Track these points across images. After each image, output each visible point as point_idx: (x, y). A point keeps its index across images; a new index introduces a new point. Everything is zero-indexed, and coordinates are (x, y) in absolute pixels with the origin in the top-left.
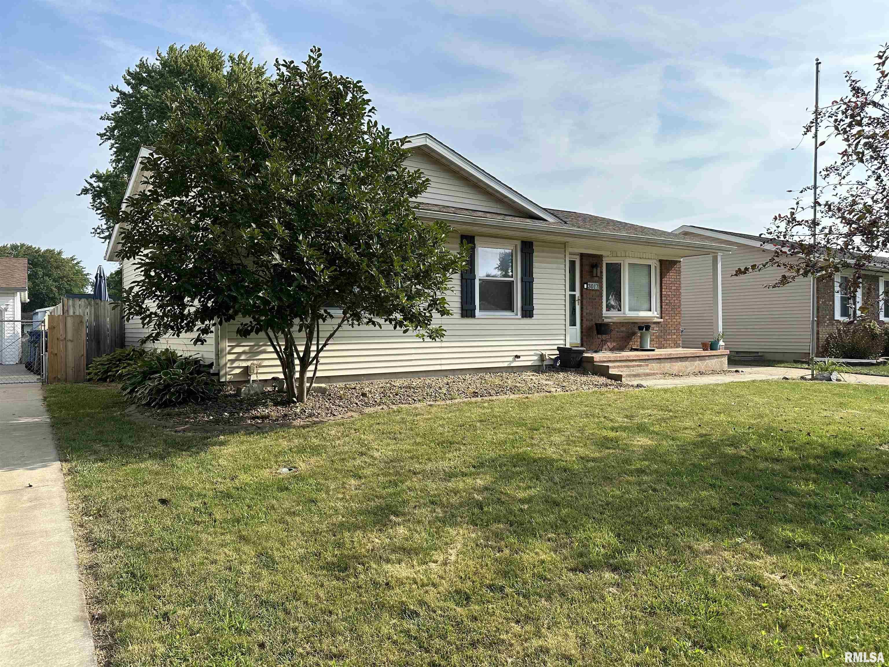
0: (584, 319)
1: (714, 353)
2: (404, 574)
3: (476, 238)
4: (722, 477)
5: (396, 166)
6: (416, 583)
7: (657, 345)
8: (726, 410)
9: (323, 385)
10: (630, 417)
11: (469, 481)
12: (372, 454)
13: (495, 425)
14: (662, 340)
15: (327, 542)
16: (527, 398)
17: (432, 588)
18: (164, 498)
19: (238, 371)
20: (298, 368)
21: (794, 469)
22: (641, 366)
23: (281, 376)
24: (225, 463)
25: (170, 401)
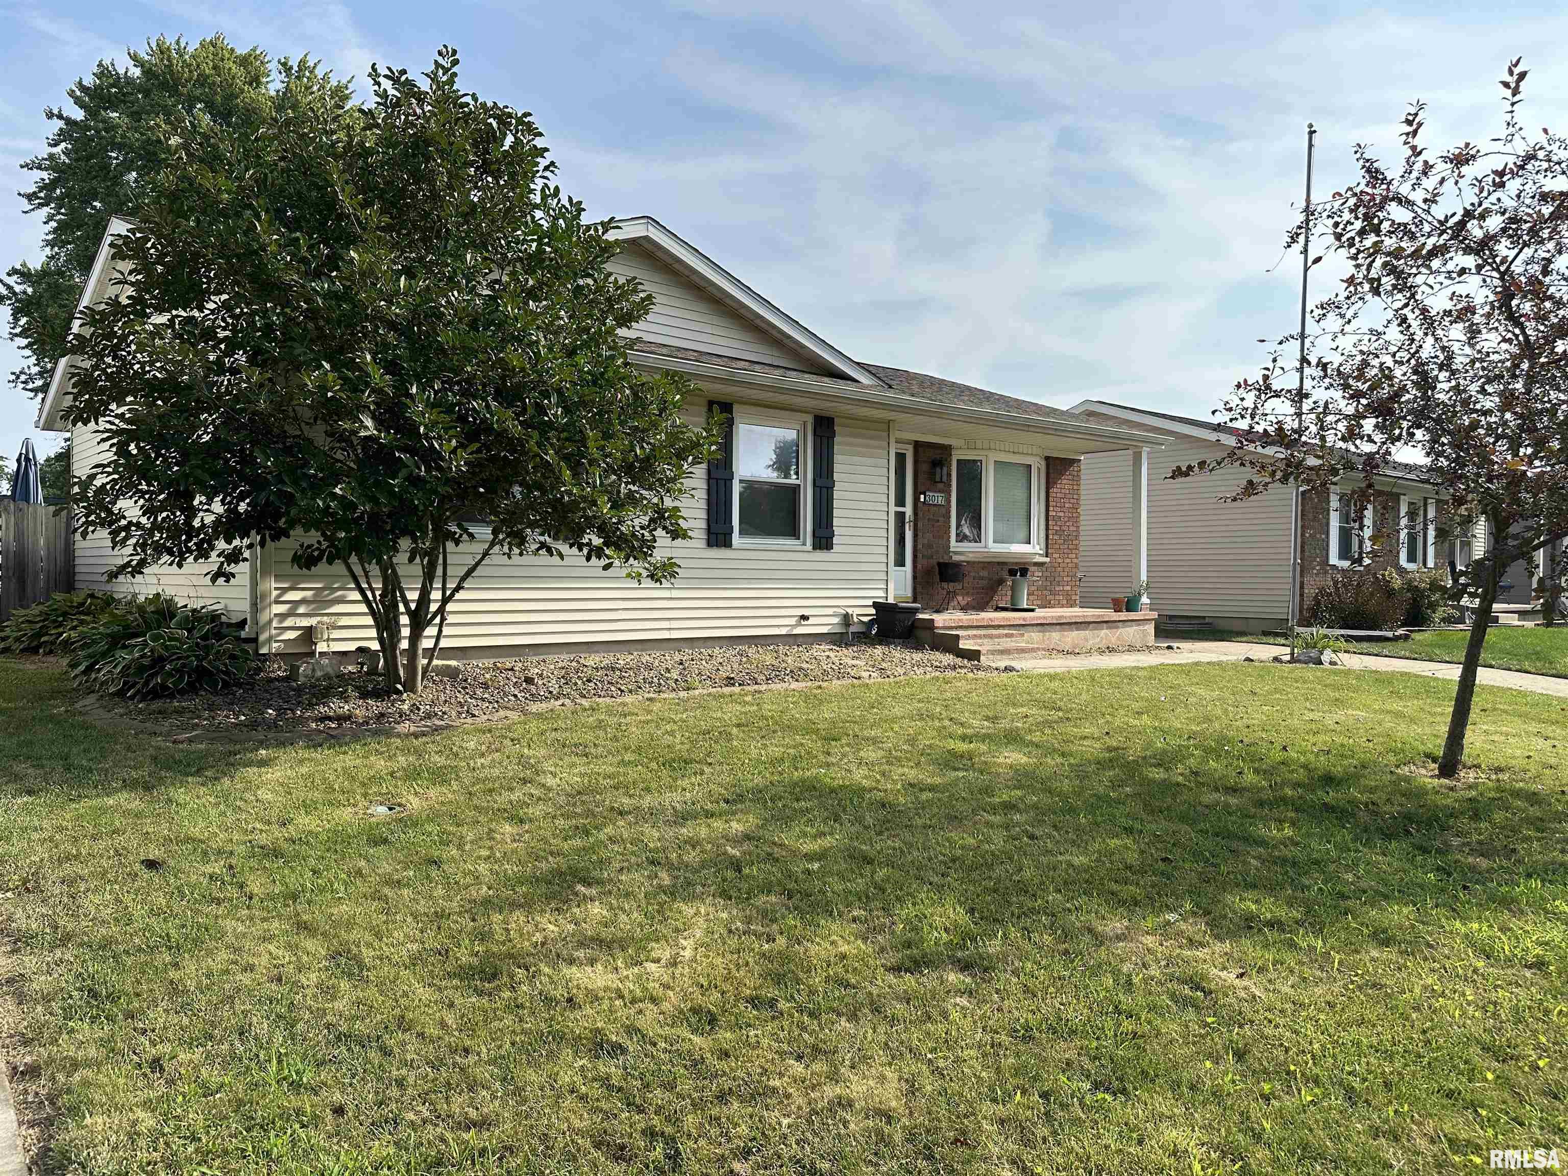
0: (920, 555)
1: (1132, 616)
2: (600, 983)
3: (736, 407)
4: (1144, 816)
5: (592, 268)
6: (622, 997)
7: (1039, 603)
8: (1152, 708)
9: (453, 663)
10: (994, 719)
11: (718, 824)
12: (543, 781)
13: (763, 733)
14: (1047, 593)
15: (460, 932)
16: (820, 687)
17: (650, 1006)
18: (151, 857)
19: (291, 635)
20: (406, 632)
21: (1261, 804)
22: (1011, 636)
23: (375, 646)
24: (269, 796)
25: (164, 687)
